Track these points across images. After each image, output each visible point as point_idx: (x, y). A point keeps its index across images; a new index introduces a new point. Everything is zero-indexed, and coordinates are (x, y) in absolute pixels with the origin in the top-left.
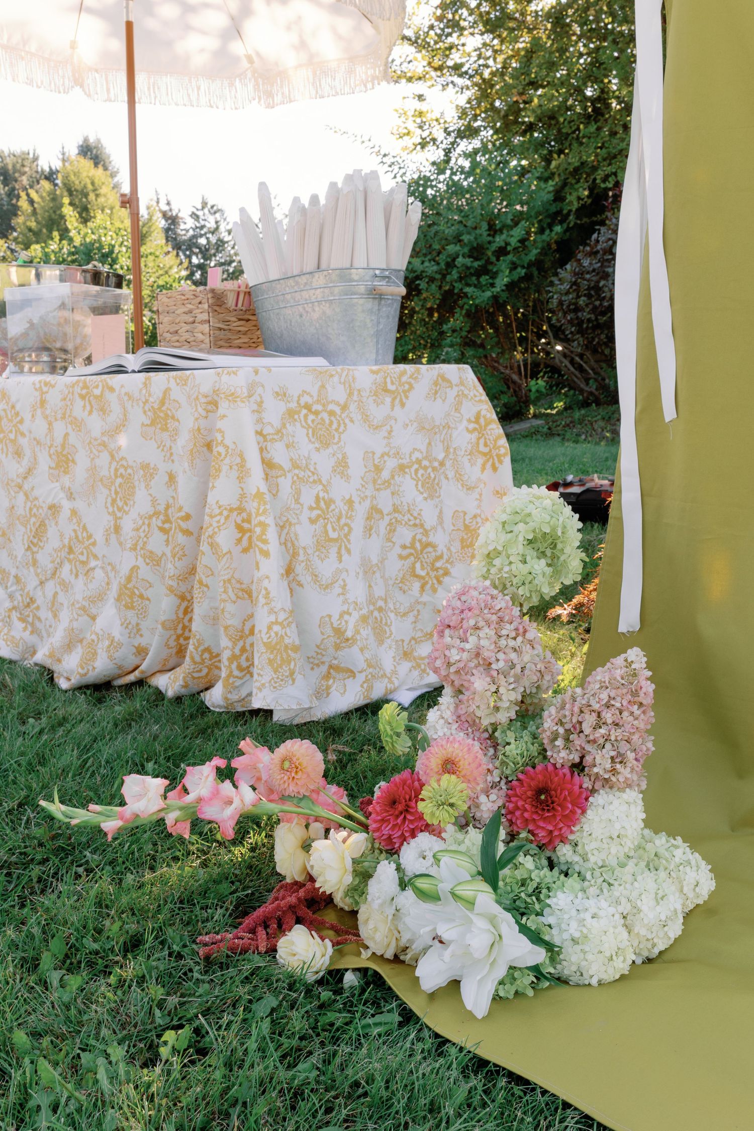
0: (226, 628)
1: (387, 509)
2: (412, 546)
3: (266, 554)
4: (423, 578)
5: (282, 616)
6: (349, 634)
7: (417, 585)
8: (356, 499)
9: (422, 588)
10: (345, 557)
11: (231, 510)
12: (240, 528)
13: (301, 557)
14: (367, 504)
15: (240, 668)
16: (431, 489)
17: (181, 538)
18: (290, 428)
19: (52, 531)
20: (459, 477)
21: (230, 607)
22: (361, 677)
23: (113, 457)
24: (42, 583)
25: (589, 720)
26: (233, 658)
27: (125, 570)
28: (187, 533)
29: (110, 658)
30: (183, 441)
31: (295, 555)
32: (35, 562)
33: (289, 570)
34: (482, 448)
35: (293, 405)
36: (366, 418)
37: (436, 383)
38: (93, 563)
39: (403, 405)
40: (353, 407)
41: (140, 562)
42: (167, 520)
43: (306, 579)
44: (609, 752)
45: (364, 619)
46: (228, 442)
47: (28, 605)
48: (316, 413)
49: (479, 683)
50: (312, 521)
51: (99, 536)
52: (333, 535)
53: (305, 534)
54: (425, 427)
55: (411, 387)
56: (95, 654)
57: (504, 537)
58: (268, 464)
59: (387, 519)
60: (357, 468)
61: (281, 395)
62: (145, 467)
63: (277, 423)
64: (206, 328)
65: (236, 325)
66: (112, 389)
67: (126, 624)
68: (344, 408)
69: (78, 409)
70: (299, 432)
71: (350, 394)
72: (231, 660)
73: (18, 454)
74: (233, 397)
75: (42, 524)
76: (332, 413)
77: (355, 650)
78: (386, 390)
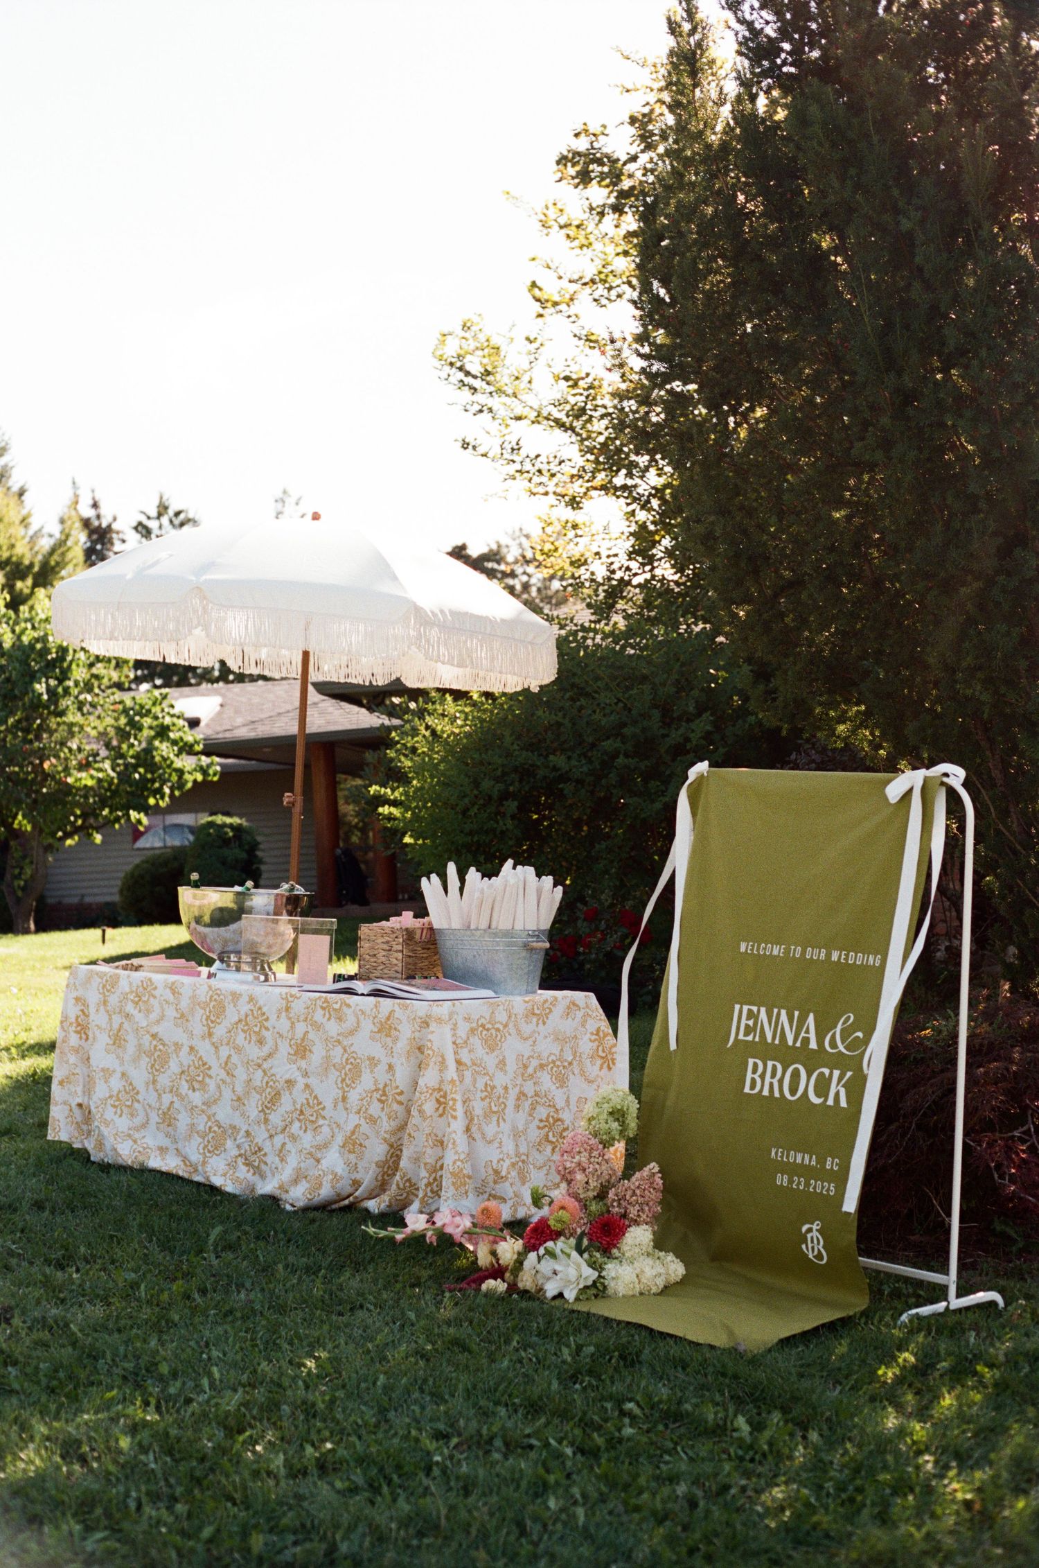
0: (425, 1164)
1: (530, 1093)
2: (547, 1120)
3: (455, 1118)
4: (552, 1142)
5: (462, 1157)
6: (503, 1174)
7: (549, 1148)
8: (510, 1086)
9: (553, 1150)
10: (502, 1123)
11: (434, 1090)
12: (438, 1101)
13: (476, 1121)
14: (517, 1090)
15: (432, 1191)
16: (562, 1081)
17: (395, 1106)
18: (471, 1039)
19: (286, 1099)
20: (582, 1072)
21: (429, 1151)
22: (510, 1203)
23: (345, 1051)
24: (271, 1136)
25: (629, 1193)
26: (429, 1184)
27: (350, 1127)
28: (400, 1103)
29: (333, 1187)
30: (402, 1045)
31: (472, 1120)
32: (266, 1121)
33: (468, 1129)
34: (601, 1053)
35: (474, 1025)
36: (519, 1032)
37: (569, 1008)
38: (321, 1122)
39: (544, 1023)
40: (511, 1025)
41: (363, 1122)
42: (384, 1094)
43: (477, 1136)
44: (637, 1207)
45: (513, 1165)
46: (435, 1048)
47: (255, 1153)
48: (488, 1030)
49: (579, 1177)
50: (482, 1099)
51: (328, 1103)
52: (494, 1109)
53: (478, 1107)
54: (559, 1038)
55: (551, 1011)
56: (321, 1185)
57: (597, 1110)
58: (459, 1062)
59: (530, 1101)
60: (511, 1066)
61: (467, 1019)
62: (371, 1059)
63: (464, 1037)
64: (400, 956)
65: (420, 952)
66: (348, 1006)
67: (348, 1164)
68: (506, 1026)
69: (319, 1016)
70: (476, 1042)
71: (510, 1017)
72: (426, 1186)
73: (261, 1042)
74: (439, 1020)
75: (278, 1094)
76: (498, 1030)
77: (507, 1184)
78: (534, 1014)
